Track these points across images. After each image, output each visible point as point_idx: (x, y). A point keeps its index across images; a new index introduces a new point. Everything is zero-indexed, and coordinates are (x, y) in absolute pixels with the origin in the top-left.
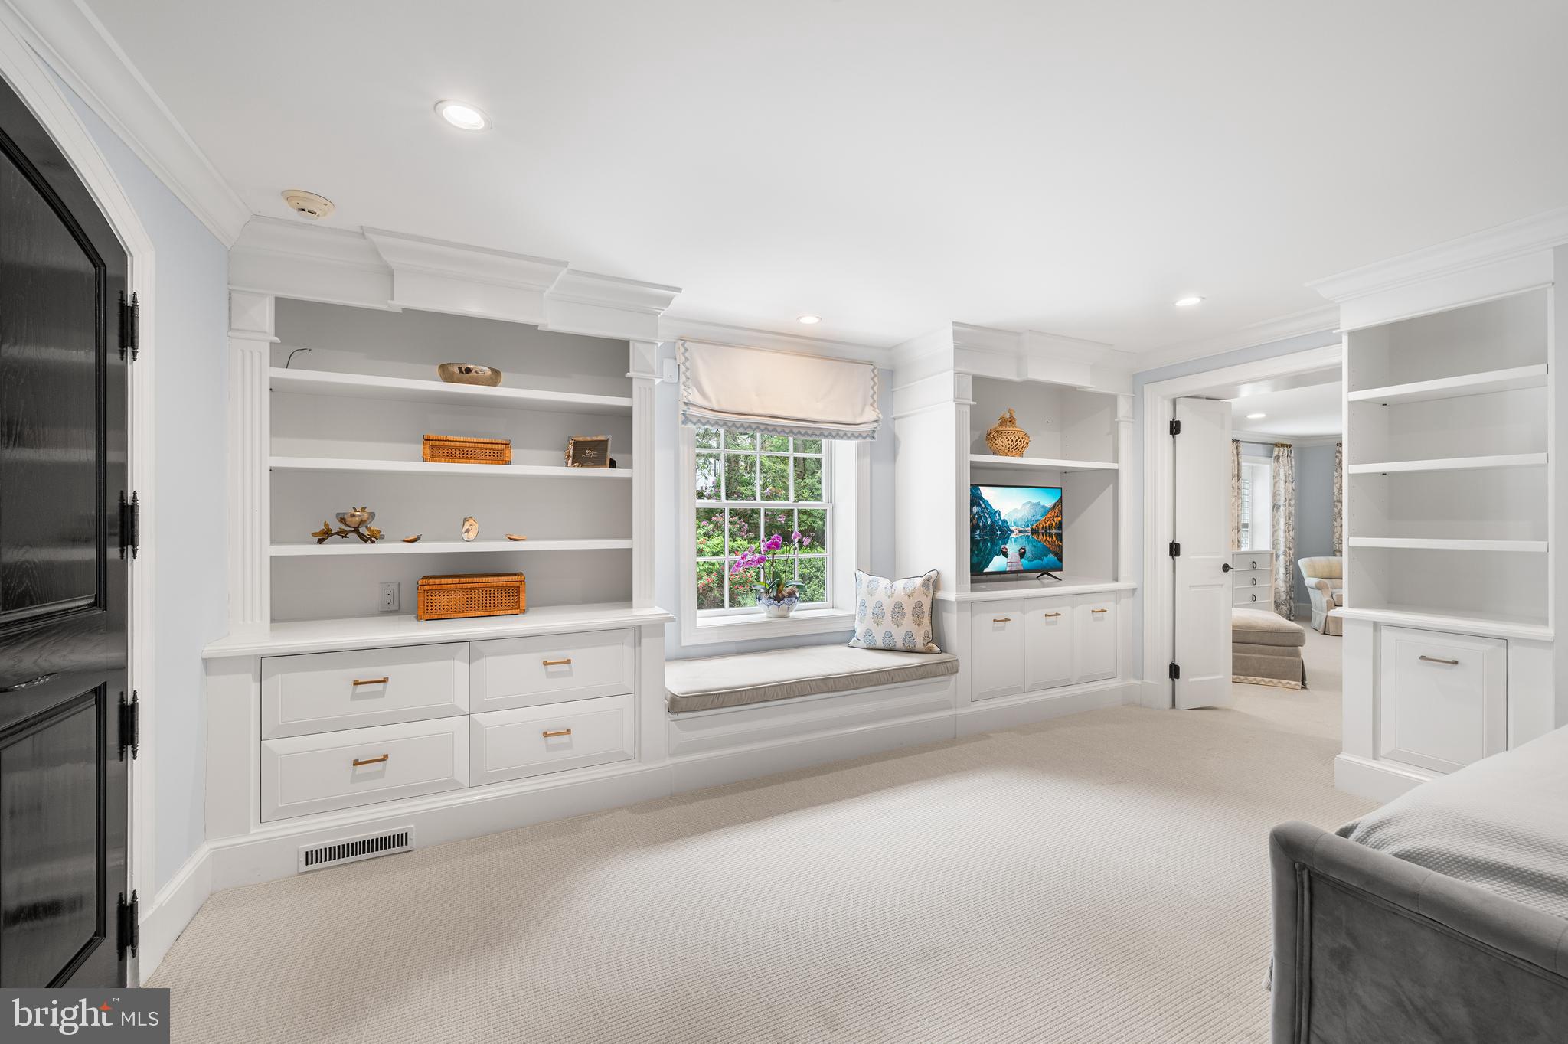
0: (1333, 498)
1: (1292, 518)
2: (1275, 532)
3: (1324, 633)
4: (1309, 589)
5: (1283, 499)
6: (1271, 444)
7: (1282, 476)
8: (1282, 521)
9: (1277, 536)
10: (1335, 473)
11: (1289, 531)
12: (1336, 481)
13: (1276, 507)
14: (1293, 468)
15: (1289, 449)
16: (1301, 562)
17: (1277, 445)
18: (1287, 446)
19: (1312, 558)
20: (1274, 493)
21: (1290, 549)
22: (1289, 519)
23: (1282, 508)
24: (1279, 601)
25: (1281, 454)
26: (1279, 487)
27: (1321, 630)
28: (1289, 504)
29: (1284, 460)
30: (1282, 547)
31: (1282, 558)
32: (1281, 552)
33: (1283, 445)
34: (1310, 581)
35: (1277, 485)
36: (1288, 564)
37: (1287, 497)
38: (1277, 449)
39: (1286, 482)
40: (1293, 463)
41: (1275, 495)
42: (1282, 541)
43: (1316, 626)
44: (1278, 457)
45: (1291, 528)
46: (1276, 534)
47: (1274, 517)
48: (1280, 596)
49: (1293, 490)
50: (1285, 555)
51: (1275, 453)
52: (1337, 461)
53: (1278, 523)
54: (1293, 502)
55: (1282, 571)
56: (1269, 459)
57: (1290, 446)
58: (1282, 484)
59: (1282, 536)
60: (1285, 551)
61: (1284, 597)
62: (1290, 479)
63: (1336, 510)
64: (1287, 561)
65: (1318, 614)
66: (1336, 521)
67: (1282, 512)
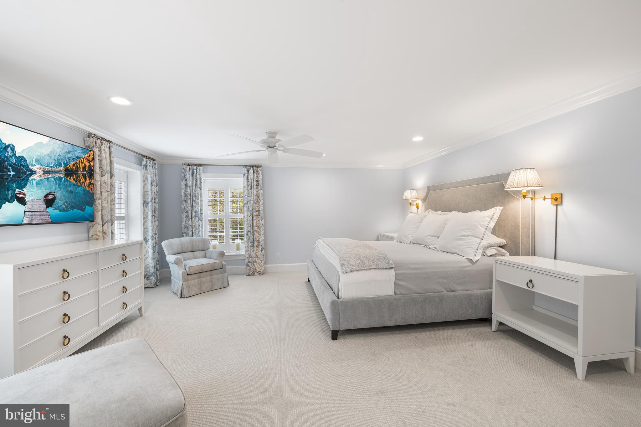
0: (181, 199)
1: (157, 212)
2: (145, 222)
3: (181, 297)
4: (170, 264)
5: (150, 197)
6: (141, 155)
7: (149, 181)
8: (150, 214)
9: (147, 225)
10: (182, 182)
11: (155, 221)
12: (182, 188)
13: (145, 204)
14: (157, 176)
15: (154, 162)
16: (163, 244)
17: (145, 156)
18: (152, 159)
19: (171, 240)
20: (144, 193)
21: (156, 234)
22: (155, 212)
23: (150, 204)
24: (149, 274)
25: (148, 164)
26: (147, 189)
27: (179, 294)
28: (155, 202)
29: (150, 169)
30: (150, 234)
31: (150, 241)
32: (149, 237)
33: (149, 158)
34: (170, 258)
35: (146, 187)
36: (155, 245)
37: (153, 196)
38: (145, 159)
39: (152, 186)
40: (157, 173)
41: (144, 194)
42: (150, 228)
43: (175, 291)
44: (146, 166)
45: (156, 219)
46: (145, 224)
47: (144, 211)
48: (150, 270)
49: (157, 192)
50: (152, 239)
51: (144, 163)
52: (183, 175)
53: (147, 216)
54: (157, 200)
55: (150, 251)
56: (139, 167)
57: (154, 160)
58: (149, 186)
59: (150, 225)
60: (152, 236)
61: (152, 270)
62: (155, 184)
63: (183, 207)
64: (154, 244)
65: (176, 282)
66: (183, 213)
67: (150, 207)
